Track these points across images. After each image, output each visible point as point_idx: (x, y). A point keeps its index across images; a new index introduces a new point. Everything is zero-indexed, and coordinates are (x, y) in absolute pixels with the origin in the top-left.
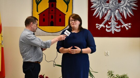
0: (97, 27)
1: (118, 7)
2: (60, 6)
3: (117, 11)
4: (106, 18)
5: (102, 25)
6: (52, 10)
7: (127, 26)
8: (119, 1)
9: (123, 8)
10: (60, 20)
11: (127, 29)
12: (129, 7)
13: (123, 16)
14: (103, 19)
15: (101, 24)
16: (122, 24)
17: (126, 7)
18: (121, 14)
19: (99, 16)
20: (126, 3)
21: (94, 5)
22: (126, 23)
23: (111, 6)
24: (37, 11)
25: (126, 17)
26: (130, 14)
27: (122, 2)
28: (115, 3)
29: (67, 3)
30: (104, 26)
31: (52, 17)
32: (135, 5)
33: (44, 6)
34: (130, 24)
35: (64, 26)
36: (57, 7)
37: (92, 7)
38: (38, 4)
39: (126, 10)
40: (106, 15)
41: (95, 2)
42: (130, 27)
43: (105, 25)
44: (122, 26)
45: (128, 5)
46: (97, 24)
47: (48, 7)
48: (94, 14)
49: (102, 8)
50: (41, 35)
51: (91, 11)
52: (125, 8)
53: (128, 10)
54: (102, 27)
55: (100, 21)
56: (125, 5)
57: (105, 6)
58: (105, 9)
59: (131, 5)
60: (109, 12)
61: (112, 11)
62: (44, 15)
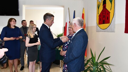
6: (104, 11)
29: (111, 2)
62: (101, 16)
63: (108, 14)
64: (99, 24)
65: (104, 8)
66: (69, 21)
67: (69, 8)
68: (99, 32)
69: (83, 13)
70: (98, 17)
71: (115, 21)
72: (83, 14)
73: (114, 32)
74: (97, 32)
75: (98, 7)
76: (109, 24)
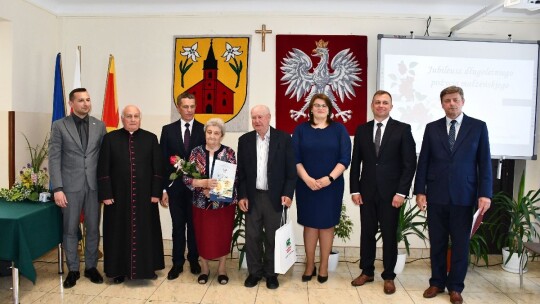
0: (292, 116)
1: (330, 80)
2: (225, 76)
3: (327, 87)
4: (308, 100)
5: (300, 113)
6: (210, 85)
7: (344, 115)
8: (331, 71)
9: (337, 83)
10: (224, 103)
11: (345, 120)
12: (348, 82)
13: (338, 98)
14: (302, 102)
15: (298, 109)
16: (336, 112)
17: (343, 80)
18: (335, 94)
19: (296, 96)
20: (343, 74)
21: (287, 76)
22: (342, 110)
23: (317, 79)
24: (183, 86)
25: (342, 100)
26: (349, 93)
27: (336, 72)
28: (325, 73)
29: (238, 71)
30: (305, 115)
31: (209, 97)
32: (357, 78)
33: (196, 76)
34: (349, 112)
35: (232, 113)
36: (219, 78)
37: (283, 79)
38: (183, 72)
39: (343, 87)
40: (308, 94)
41: (289, 71)
42: (349, 117)
43: (306, 112)
44: (337, 115)
45: (346, 77)
46: (292, 111)
47: (202, 78)
48: (287, 93)
49: (302, 81)
51: (281, 87)
52: (340, 82)
53: (346, 86)
54: (302, 116)
55: (298, 106)
56: (341, 77)
57: (306, 78)
58: (307, 83)
59: (351, 79)
60: (314, 88)
61: (318, 87)
62: (194, 93)
63: (224, 94)
65: (210, 77)
69: (111, 72)
76: (231, 116)
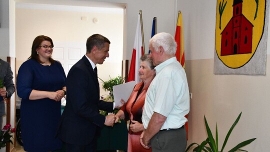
6: (236, 21)
24: (220, 27)
31: (236, 36)
36: (243, 12)
38: (221, 13)
50: (223, 73)
62: (227, 33)
63: (246, 29)
64: (222, 55)
65: (237, 13)
66: (141, 45)
67: (141, 11)
68: (222, 74)
69: (179, 25)
70: (220, 37)
71: (265, 48)
72: (178, 29)
73: (265, 75)
74: (215, 74)
75: (221, 10)
76: (250, 55)
